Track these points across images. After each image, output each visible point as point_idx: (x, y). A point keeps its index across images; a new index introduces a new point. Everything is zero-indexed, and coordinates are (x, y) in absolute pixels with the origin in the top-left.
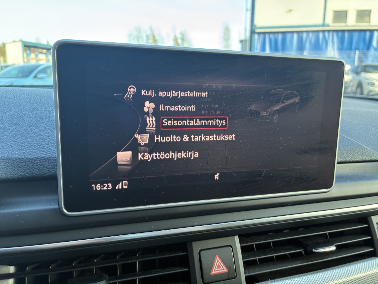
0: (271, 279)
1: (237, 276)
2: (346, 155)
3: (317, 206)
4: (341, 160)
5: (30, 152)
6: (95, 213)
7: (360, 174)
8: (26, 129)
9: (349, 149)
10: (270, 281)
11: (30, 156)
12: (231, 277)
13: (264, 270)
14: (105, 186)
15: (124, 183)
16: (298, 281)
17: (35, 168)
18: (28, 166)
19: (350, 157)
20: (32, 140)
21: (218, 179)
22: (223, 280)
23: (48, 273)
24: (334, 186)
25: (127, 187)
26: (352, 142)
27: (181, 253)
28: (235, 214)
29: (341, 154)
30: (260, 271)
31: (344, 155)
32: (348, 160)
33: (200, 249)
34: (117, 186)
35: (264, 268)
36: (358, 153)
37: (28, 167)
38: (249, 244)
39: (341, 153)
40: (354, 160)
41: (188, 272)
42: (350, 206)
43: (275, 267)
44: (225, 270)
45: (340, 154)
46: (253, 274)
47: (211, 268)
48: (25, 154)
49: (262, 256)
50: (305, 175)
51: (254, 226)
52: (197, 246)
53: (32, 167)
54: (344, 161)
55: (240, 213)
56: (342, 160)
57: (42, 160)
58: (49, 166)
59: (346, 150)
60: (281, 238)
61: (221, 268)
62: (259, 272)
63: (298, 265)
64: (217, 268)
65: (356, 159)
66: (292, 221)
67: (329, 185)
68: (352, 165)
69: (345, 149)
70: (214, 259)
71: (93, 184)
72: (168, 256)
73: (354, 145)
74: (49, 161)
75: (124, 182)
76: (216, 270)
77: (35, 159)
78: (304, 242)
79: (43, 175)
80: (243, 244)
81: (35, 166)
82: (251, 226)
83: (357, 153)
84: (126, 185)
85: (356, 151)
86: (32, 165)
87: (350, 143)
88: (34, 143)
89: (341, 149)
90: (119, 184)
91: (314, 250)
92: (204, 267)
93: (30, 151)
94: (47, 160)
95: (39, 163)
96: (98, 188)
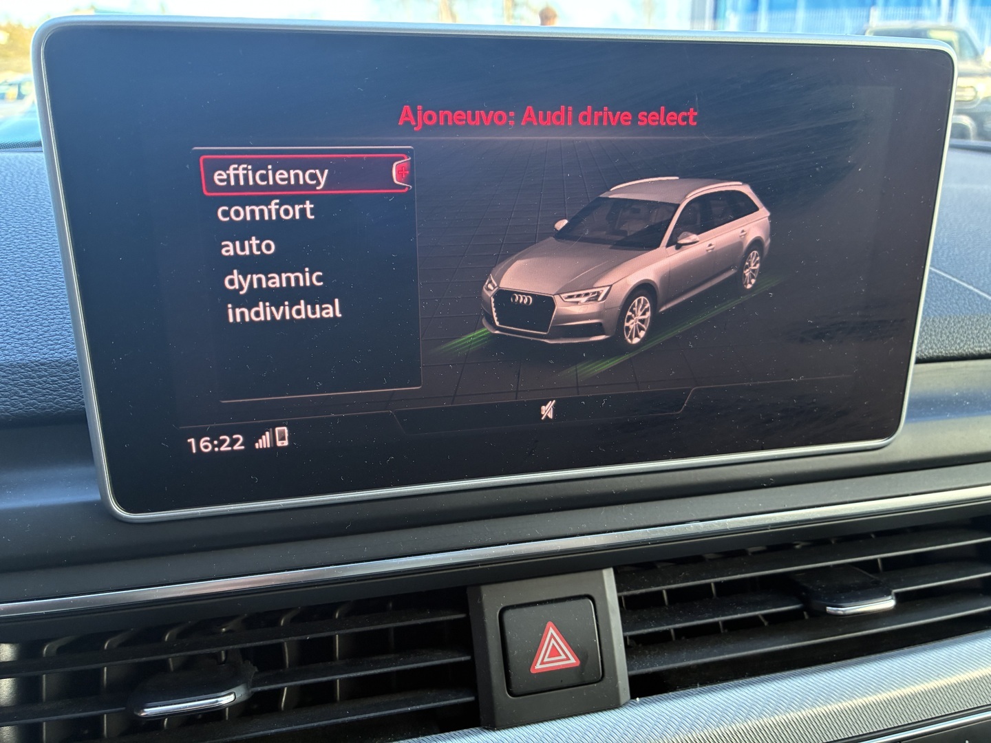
0: (703, 684)
1: (607, 677)
2: (948, 337)
3: (847, 488)
4: (931, 351)
5: (22, 345)
6: (202, 513)
7: (985, 394)
8: (13, 278)
9: (958, 318)
10: (698, 689)
11: (20, 356)
12: (587, 679)
13: (682, 661)
14: (225, 441)
15: (279, 431)
16: (778, 691)
17: (35, 392)
18: (14, 385)
19: (959, 344)
20: (28, 310)
21: (551, 416)
22: (565, 686)
23: (100, 665)
24: (903, 428)
25: (286, 443)
26: (971, 296)
27: (451, 615)
28: (603, 511)
29: (933, 333)
30: (674, 662)
31: (941, 337)
32: (954, 351)
33: (502, 605)
34: (258, 442)
35: (685, 653)
36: (985, 332)
37: (15, 388)
38: (643, 591)
39: (935, 331)
40: (971, 351)
41: (470, 665)
42: (948, 487)
43: (715, 651)
44: (573, 661)
45: (931, 335)
46: (651, 670)
47: (532, 656)
48: (6, 352)
49: (680, 622)
50: (815, 400)
51: (658, 543)
52: (493, 598)
53: (25, 387)
54: (940, 354)
55: (618, 508)
56: (935, 352)
57: (52, 367)
58: (72, 383)
59: (949, 322)
60: (737, 574)
61: (560, 655)
62: (669, 664)
63: (783, 647)
64: (549, 657)
65: (977, 349)
66: (771, 529)
67: (887, 428)
68: (966, 367)
69: (946, 319)
70: (542, 634)
71: (190, 438)
72: (413, 622)
73: (975, 306)
74: (72, 371)
75: (277, 429)
76: (546, 660)
77: (33, 365)
78: (805, 584)
79: (57, 409)
80: (628, 590)
81: (34, 386)
82: (649, 544)
83: (982, 332)
84: (283, 439)
85: (980, 325)
86: (27, 383)
87: (964, 299)
88: (35, 318)
89: (933, 321)
90: (264, 437)
91: (829, 609)
92: (514, 652)
93: (20, 342)
94: (68, 368)
95: (45, 376)
96: (206, 447)
